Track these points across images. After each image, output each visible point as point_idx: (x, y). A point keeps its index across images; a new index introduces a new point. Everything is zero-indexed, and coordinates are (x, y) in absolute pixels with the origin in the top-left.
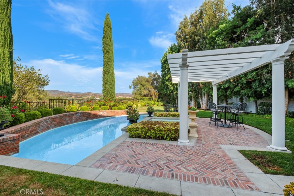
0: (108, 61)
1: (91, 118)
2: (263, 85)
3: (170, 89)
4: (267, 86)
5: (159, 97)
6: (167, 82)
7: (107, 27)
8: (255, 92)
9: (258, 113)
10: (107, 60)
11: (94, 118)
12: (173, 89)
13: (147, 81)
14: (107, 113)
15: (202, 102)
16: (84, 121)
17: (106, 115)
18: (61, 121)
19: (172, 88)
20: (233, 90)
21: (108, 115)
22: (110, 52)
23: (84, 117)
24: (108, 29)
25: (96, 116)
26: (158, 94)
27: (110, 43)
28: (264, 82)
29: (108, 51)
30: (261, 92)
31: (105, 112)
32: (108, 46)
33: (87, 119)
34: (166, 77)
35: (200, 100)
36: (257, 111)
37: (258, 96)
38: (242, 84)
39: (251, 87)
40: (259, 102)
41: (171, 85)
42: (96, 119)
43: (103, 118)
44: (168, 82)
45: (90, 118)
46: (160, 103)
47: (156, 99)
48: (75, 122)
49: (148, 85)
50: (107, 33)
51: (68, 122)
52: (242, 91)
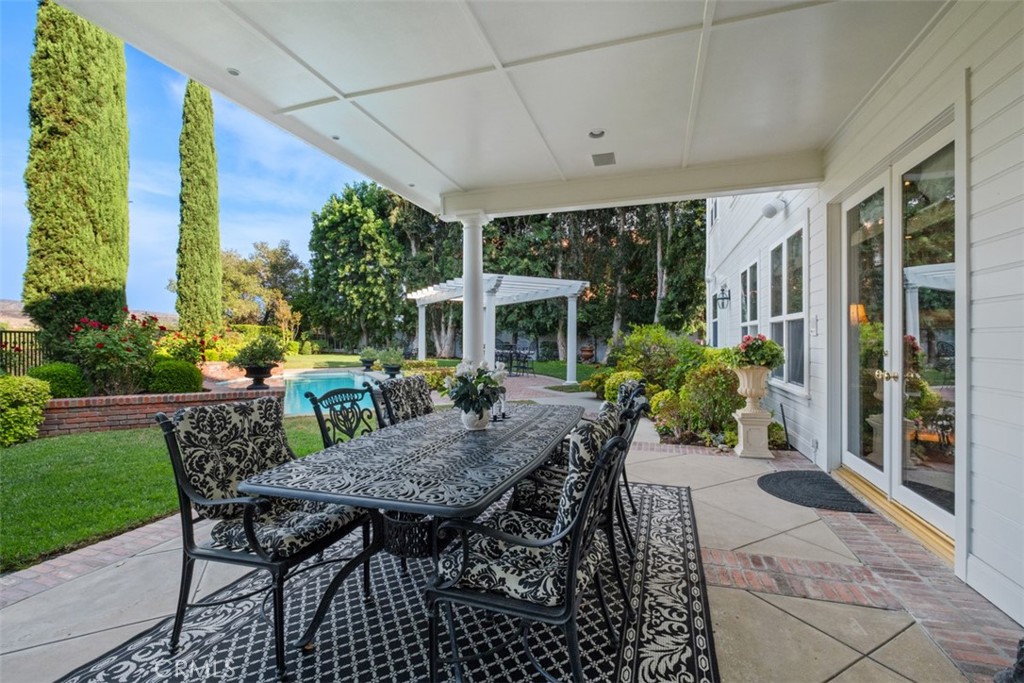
2: (548, 314)
3: (352, 306)
4: (553, 315)
5: (302, 328)
6: (342, 286)
8: (538, 324)
9: (539, 359)
12: (362, 308)
13: (252, 271)
15: (440, 341)
19: (358, 303)
20: (506, 319)
26: (298, 316)
28: (549, 309)
30: (545, 324)
34: (340, 271)
35: (436, 338)
36: (538, 357)
37: (541, 330)
38: (520, 309)
39: (531, 315)
40: (541, 340)
41: (355, 296)
44: (345, 285)
46: (308, 343)
47: (292, 334)
49: (253, 284)
52: (520, 322)
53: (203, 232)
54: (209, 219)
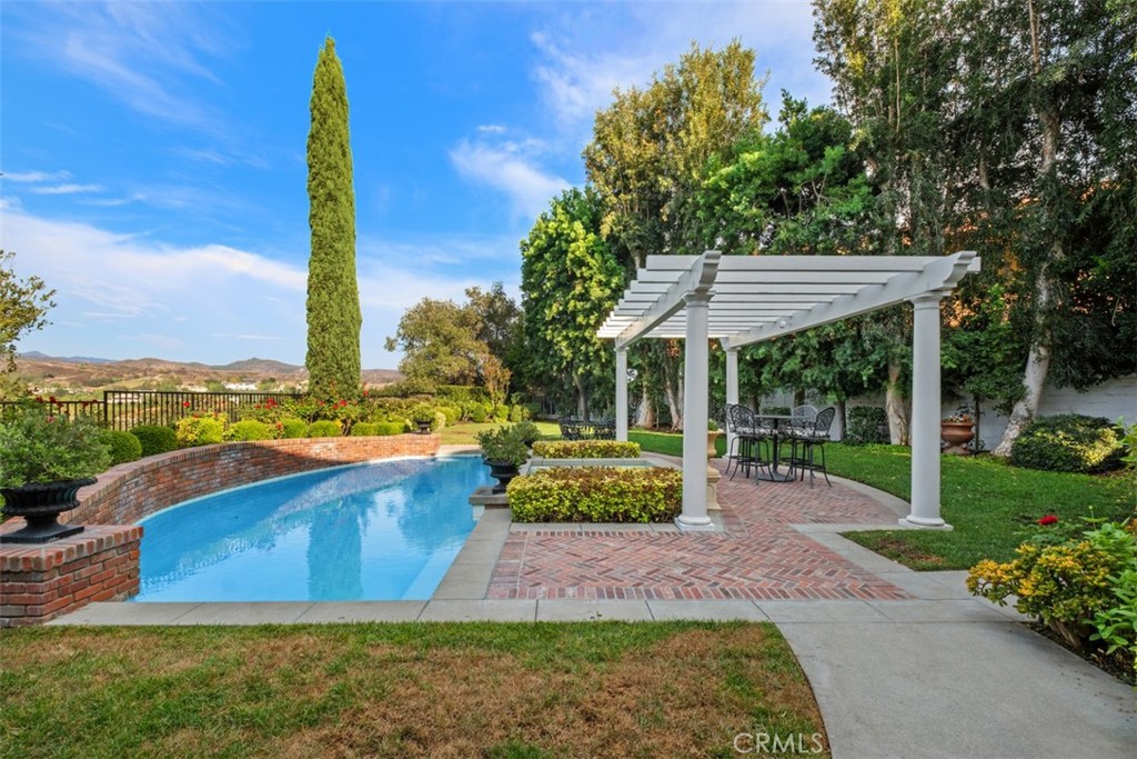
0: (335, 235)
1: (278, 471)
2: (864, 354)
3: (562, 358)
4: (874, 357)
5: (512, 389)
6: (549, 332)
7: (330, 98)
8: (843, 375)
9: (846, 440)
10: (328, 231)
11: (290, 469)
12: (573, 359)
13: (463, 320)
14: (340, 448)
15: (676, 405)
16: (256, 479)
17: (334, 456)
18: (175, 481)
19: (567, 353)
20: (779, 369)
21: (343, 457)
22: (343, 199)
23: (255, 465)
24: (335, 103)
25: (297, 461)
26: (508, 374)
27: (341, 164)
28: (867, 345)
29: (333, 193)
30: (858, 375)
31: (331, 445)
32: (335, 177)
33: (265, 476)
34: (547, 312)
35: (671, 400)
36: (845, 436)
37: (850, 386)
38: (807, 349)
39: (830, 360)
40: (850, 405)
41: (564, 344)
42: (299, 474)
43: (322, 470)
44: (553, 331)
45: (277, 468)
46: (518, 407)
47: (502, 396)
48: (223, 485)
49: (465, 338)
50: (330, 121)
51: (201, 484)
52: (807, 372)
53: (331, 263)
54: (338, 246)
